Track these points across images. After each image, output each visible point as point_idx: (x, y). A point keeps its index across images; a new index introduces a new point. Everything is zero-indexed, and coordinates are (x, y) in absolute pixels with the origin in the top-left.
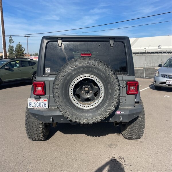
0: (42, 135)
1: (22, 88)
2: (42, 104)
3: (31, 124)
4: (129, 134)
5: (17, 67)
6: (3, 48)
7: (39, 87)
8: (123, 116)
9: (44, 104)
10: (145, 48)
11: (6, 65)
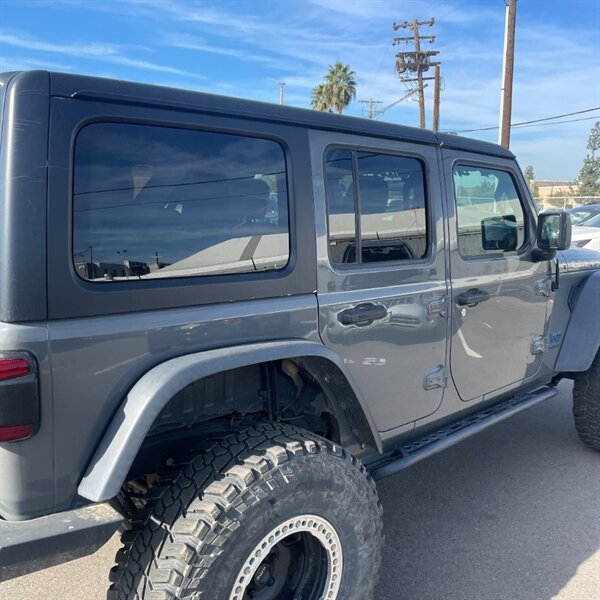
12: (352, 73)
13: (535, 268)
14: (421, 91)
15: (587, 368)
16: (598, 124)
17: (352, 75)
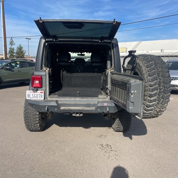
0: (39, 125)
1: (22, 88)
2: (39, 95)
3: (29, 115)
4: (118, 126)
5: (17, 68)
6: (4, 50)
7: (37, 80)
8: (109, 107)
9: (40, 96)
10: (148, 52)
11: (7, 65)
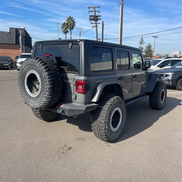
12: (74, 19)
13: (144, 72)
14: (96, 27)
15: (152, 91)
16: (142, 37)
17: (74, 20)
